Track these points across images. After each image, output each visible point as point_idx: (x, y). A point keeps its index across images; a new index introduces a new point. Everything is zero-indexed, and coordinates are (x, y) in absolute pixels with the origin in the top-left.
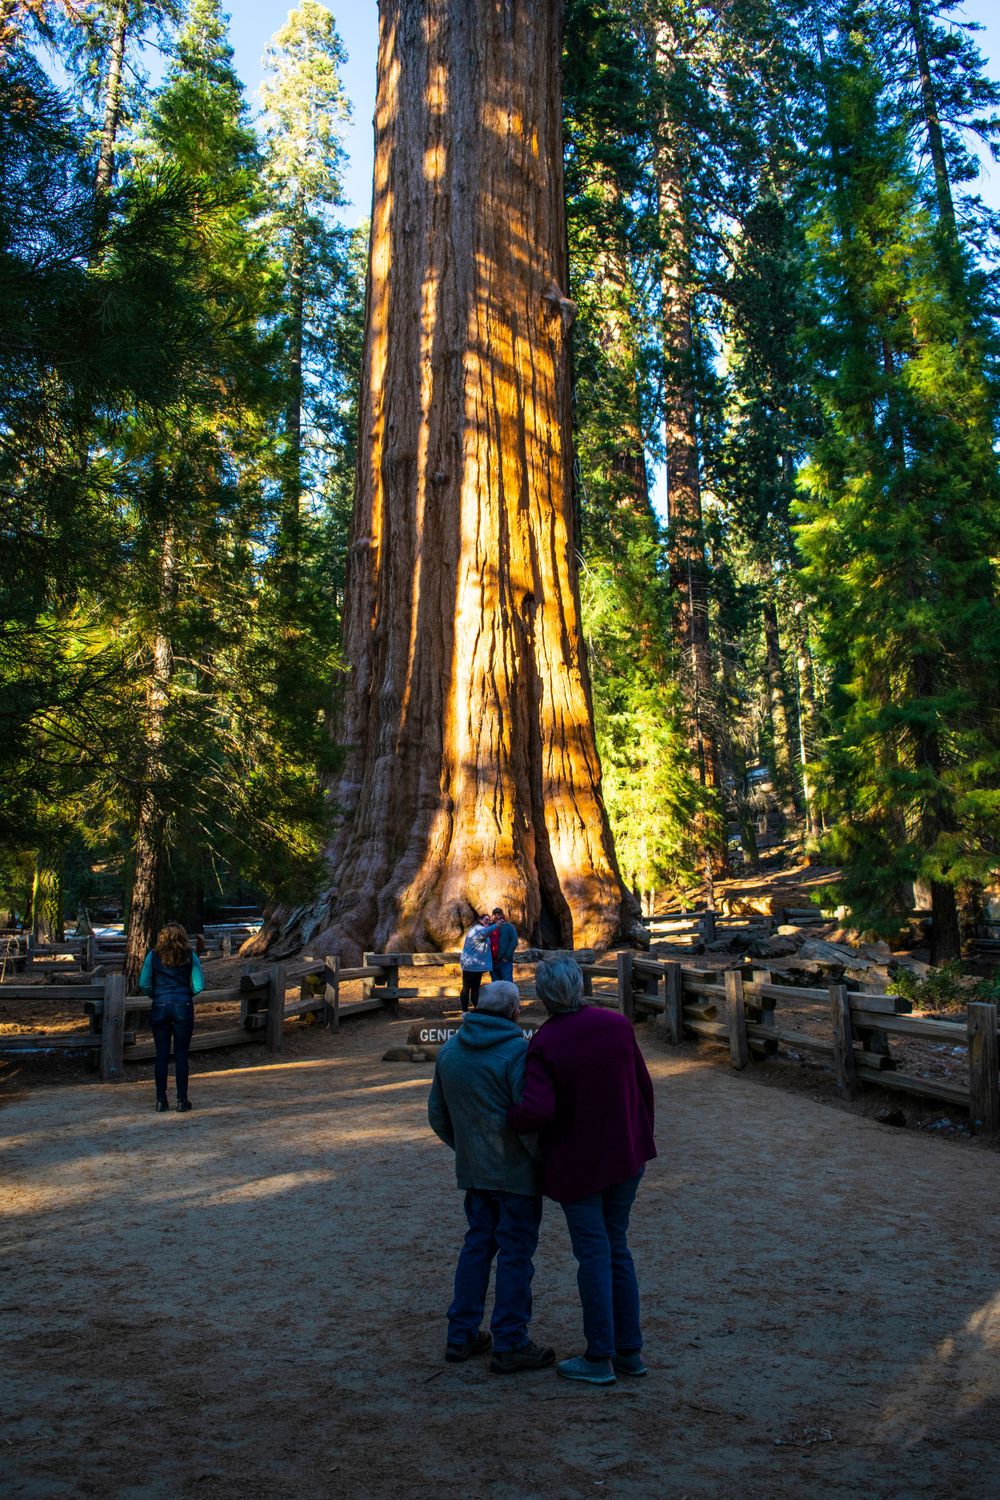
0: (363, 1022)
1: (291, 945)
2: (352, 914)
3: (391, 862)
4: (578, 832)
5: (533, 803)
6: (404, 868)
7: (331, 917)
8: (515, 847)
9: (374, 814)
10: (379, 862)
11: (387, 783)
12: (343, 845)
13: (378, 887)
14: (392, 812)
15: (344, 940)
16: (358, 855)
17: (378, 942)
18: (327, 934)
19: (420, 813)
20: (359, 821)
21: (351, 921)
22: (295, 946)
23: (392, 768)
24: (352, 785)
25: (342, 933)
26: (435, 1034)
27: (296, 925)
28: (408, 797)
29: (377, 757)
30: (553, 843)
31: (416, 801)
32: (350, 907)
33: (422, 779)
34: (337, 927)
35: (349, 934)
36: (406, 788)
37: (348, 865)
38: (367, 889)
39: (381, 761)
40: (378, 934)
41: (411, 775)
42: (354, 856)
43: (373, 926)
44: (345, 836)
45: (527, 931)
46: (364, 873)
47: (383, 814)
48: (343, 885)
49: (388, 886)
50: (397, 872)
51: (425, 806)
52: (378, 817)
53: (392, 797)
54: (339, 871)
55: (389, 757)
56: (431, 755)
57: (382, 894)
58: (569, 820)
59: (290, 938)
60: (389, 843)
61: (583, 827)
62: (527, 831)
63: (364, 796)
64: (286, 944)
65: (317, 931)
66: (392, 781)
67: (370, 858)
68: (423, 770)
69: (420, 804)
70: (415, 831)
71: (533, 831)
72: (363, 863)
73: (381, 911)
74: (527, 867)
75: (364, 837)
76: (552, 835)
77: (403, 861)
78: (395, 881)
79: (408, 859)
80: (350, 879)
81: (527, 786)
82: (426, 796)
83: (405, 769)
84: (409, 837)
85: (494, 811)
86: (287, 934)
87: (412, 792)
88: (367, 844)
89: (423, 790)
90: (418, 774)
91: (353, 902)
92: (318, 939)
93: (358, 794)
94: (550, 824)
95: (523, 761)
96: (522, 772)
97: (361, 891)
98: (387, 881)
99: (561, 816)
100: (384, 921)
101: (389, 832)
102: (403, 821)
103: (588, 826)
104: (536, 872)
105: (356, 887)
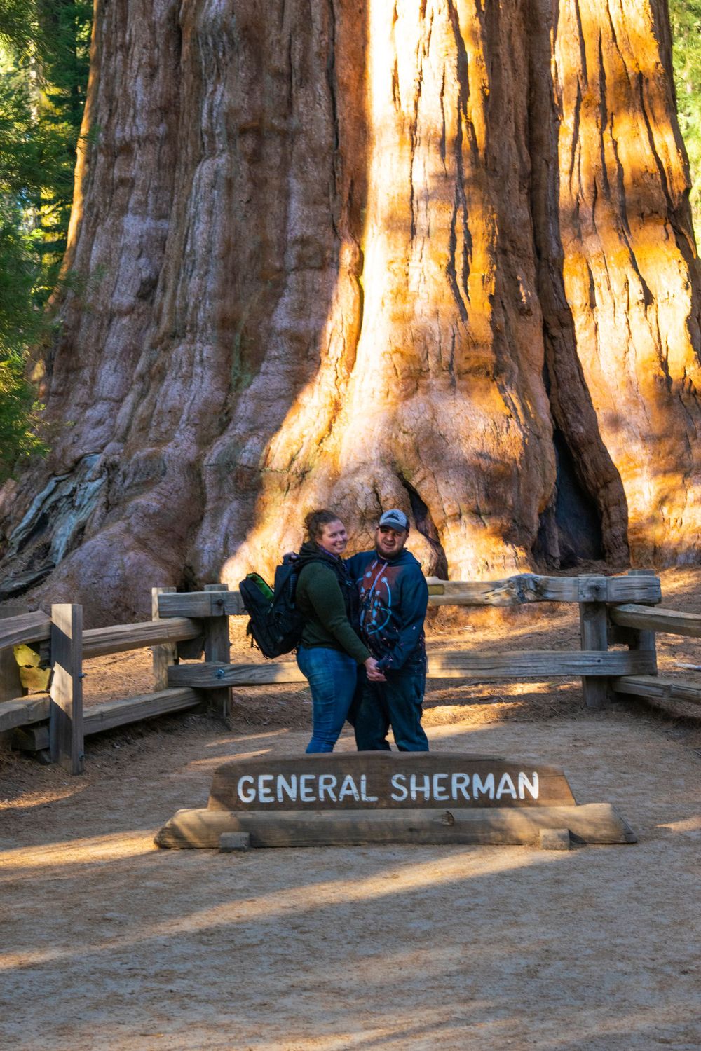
0: (151, 740)
1: (30, 566)
2: (148, 500)
3: (231, 387)
4: (637, 312)
5: (538, 252)
6: (259, 398)
7: (108, 506)
8: (496, 349)
9: (194, 284)
10: (205, 387)
11: (220, 218)
12: (132, 353)
13: (205, 442)
14: (232, 277)
15: (132, 557)
16: (161, 375)
17: (205, 560)
18: (96, 543)
19: (292, 279)
20: (163, 300)
21: (147, 516)
22: (38, 567)
23: (230, 184)
24: (149, 223)
25: (129, 541)
26: (271, 785)
27: (42, 524)
28: (264, 245)
29: (197, 160)
30: (582, 335)
31: (282, 253)
32: (146, 485)
33: (294, 205)
34: (116, 528)
35: (143, 543)
36: (261, 227)
37: (142, 395)
38: (181, 446)
39: (205, 170)
40: (207, 541)
41: (272, 198)
42: (156, 375)
43: (195, 524)
44: (138, 333)
45: (525, 528)
46: (174, 413)
47: (212, 285)
48: (133, 437)
49: (226, 439)
50: (244, 408)
51: (302, 264)
52: (202, 289)
53: (230, 247)
54: (126, 409)
55: (222, 161)
56: (314, 151)
57: (213, 455)
58: (617, 287)
59: (28, 552)
60: (226, 346)
61: (648, 299)
62: (524, 312)
63: (173, 248)
64: (20, 564)
65: (80, 535)
66: (230, 211)
67: (187, 379)
68: (295, 185)
69: (292, 261)
70: (282, 319)
71: (538, 312)
72: (172, 391)
73: (211, 493)
74: (524, 392)
75: (175, 335)
76: (579, 320)
77: (258, 384)
78: (239, 428)
79: (268, 379)
80: (144, 428)
81: (525, 214)
82: (304, 242)
83: (259, 184)
84: (270, 331)
85: (451, 270)
86: (23, 544)
87: (272, 234)
88: (180, 350)
89: (297, 229)
90: (286, 195)
91: (150, 475)
92: (78, 555)
93: (162, 242)
94: (575, 294)
95: (513, 157)
96: (513, 184)
97: (168, 450)
98: (224, 427)
99: (599, 277)
100: (217, 513)
101: (226, 323)
102: (256, 298)
103: (659, 296)
104: (544, 402)
105: (159, 442)
